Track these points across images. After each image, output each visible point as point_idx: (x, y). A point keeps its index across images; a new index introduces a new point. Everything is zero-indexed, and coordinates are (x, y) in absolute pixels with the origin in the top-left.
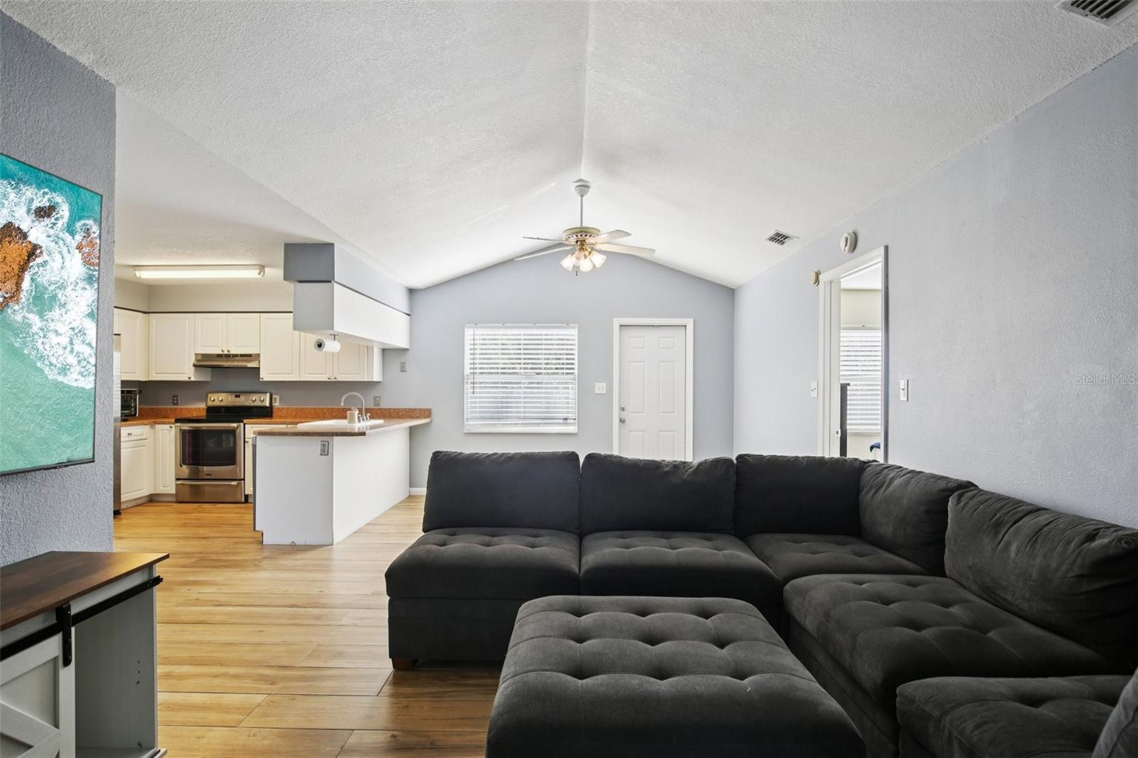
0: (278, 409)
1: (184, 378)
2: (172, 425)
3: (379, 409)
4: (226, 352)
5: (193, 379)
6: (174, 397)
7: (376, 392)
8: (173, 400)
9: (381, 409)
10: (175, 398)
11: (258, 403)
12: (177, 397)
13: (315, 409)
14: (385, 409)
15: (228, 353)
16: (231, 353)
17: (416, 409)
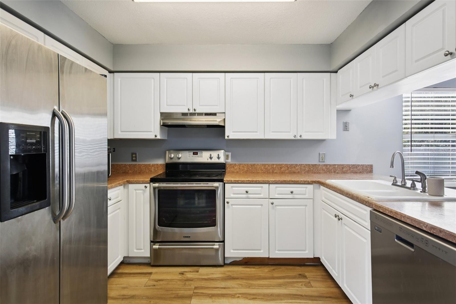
0: (231, 165)
1: (150, 136)
2: (147, 185)
3: (325, 165)
4: (191, 111)
5: (159, 137)
6: (132, 154)
7: (321, 149)
8: (132, 157)
9: (326, 165)
10: (134, 155)
11: (215, 160)
12: (136, 154)
13: (265, 165)
14: (330, 165)
15: (193, 112)
16: (197, 111)
17: (358, 165)
